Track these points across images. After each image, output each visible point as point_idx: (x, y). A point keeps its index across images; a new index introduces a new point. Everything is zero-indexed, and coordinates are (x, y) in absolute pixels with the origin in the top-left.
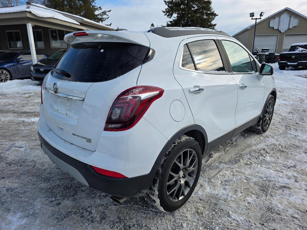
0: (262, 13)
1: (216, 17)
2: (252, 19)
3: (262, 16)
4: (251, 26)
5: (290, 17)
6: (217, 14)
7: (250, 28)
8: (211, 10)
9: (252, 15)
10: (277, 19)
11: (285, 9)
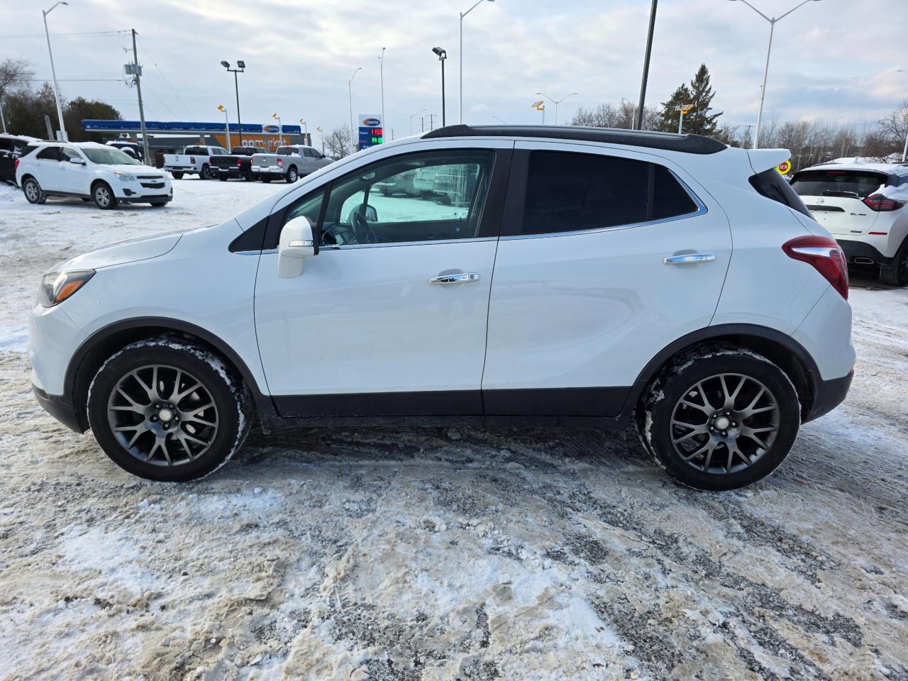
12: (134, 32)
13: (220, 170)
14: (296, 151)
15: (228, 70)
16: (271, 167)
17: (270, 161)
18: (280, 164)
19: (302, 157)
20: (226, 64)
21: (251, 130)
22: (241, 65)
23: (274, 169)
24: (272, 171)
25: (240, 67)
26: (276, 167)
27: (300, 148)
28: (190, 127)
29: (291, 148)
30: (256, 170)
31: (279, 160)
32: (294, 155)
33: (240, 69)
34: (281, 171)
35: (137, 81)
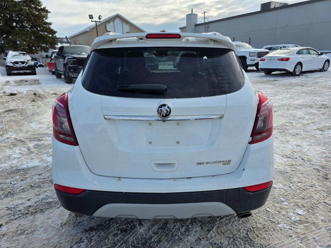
0: (100, 16)
1: (49, 14)
2: (92, 21)
3: (101, 19)
4: (90, 29)
5: (122, 23)
6: (49, 11)
7: (89, 30)
8: (40, 5)
9: (91, 17)
10: (112, 23)
11: (117, 15)
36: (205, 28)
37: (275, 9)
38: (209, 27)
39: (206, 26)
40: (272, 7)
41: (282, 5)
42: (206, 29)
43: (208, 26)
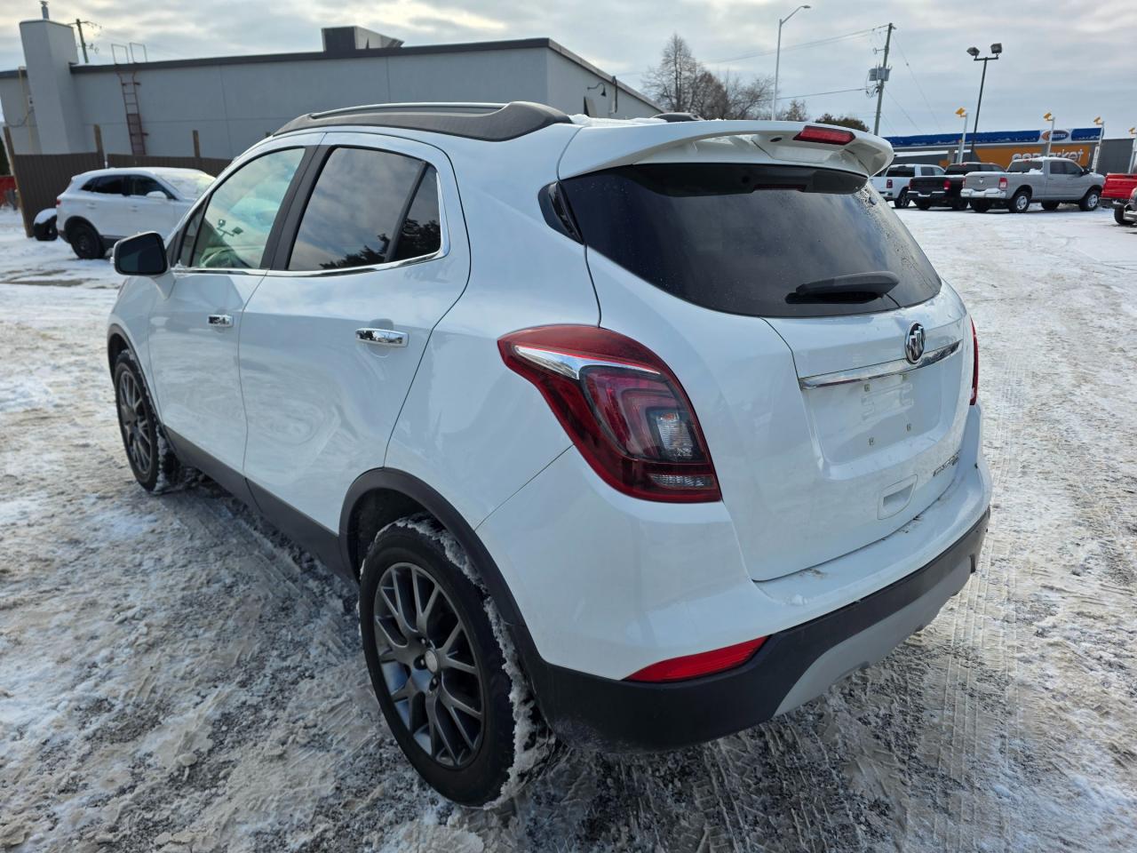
12: (891, 27)
13: (920, 195)
14: (1038, 166)
15: (976, 60)
16: (988, 190)
17: (989, 183)
18: (1003, 185)
19: (1045, 175)
20: (974, 52)
21: (1022, 140)
22: (997, 49)
23: (992, 192)
24: (988, 196)
25: (993, 52)
26: (996, 190)
27: (1045, 161)
28: (936, 141)
29: (1031, 162)
30: (967, 195)
31: (1003, 180)
32: (1033, 172)
33: (994, 55)
34: (1003, 195)
35: (880, 89)
36: (123, 85)
37: (369, 53)
38: (138, 84)
39: (127, 78)
40: (361, 45)
41: (385, 46)
42: (129, 89)
43: (137, 81)
